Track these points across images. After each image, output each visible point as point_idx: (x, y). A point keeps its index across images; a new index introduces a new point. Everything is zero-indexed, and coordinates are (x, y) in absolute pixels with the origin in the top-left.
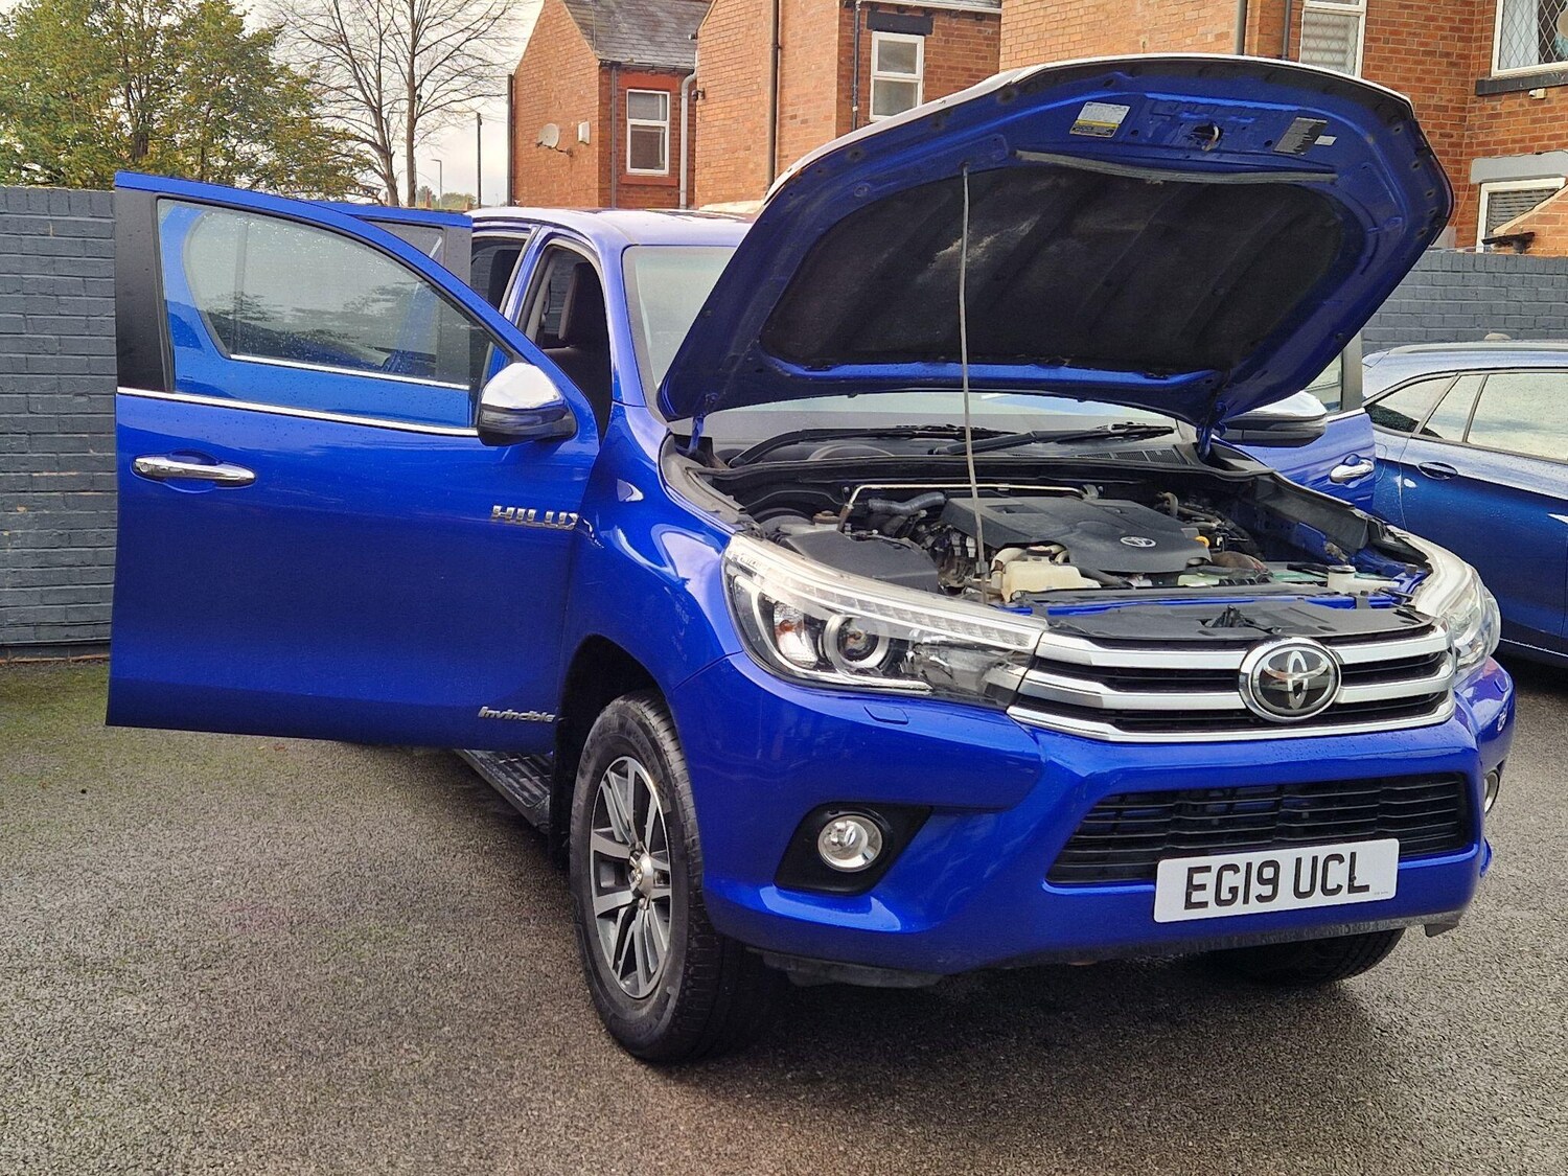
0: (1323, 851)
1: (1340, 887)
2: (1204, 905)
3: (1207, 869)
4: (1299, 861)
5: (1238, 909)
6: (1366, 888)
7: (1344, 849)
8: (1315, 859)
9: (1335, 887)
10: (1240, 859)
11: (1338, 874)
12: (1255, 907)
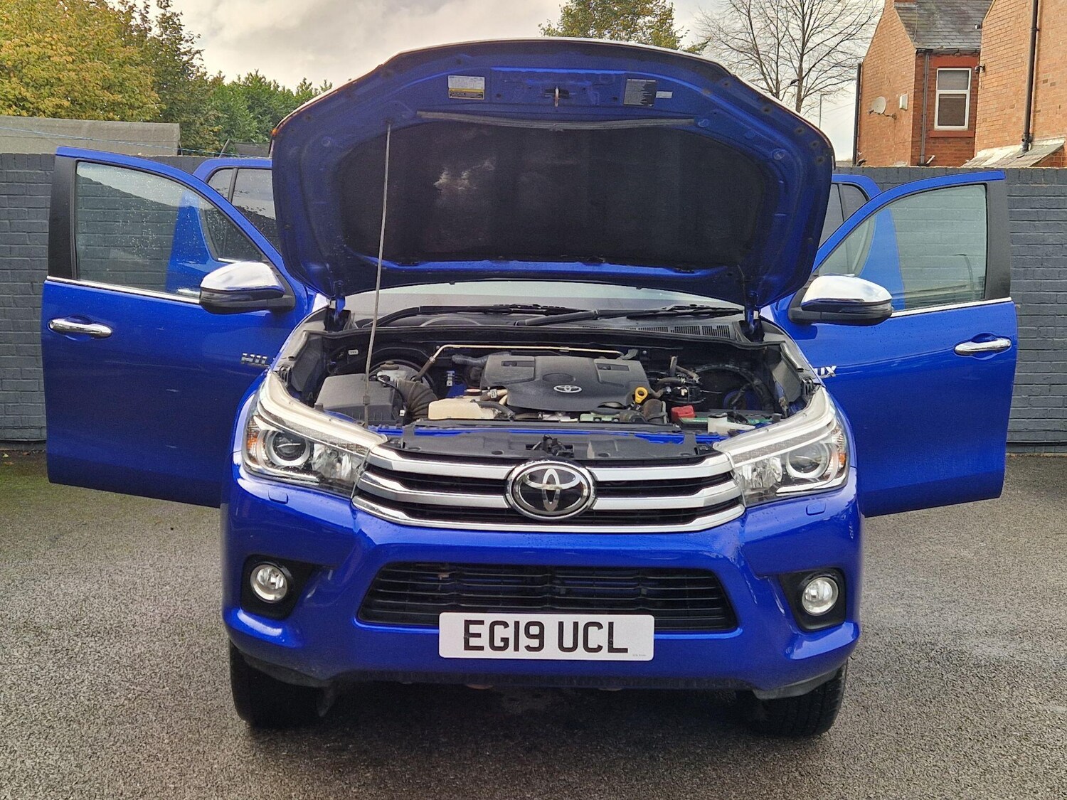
0: (583, 619)
1: (600, 648)
2: (481, 648)
3: (482, 622)
4: (561, 624)
5: (509, 654)
6: (625, 650)
7: (604, 619)
8: (576, 625)
9: (596, 647)
10: (510, 618)
11: (598, 637)
12: (523, 654)
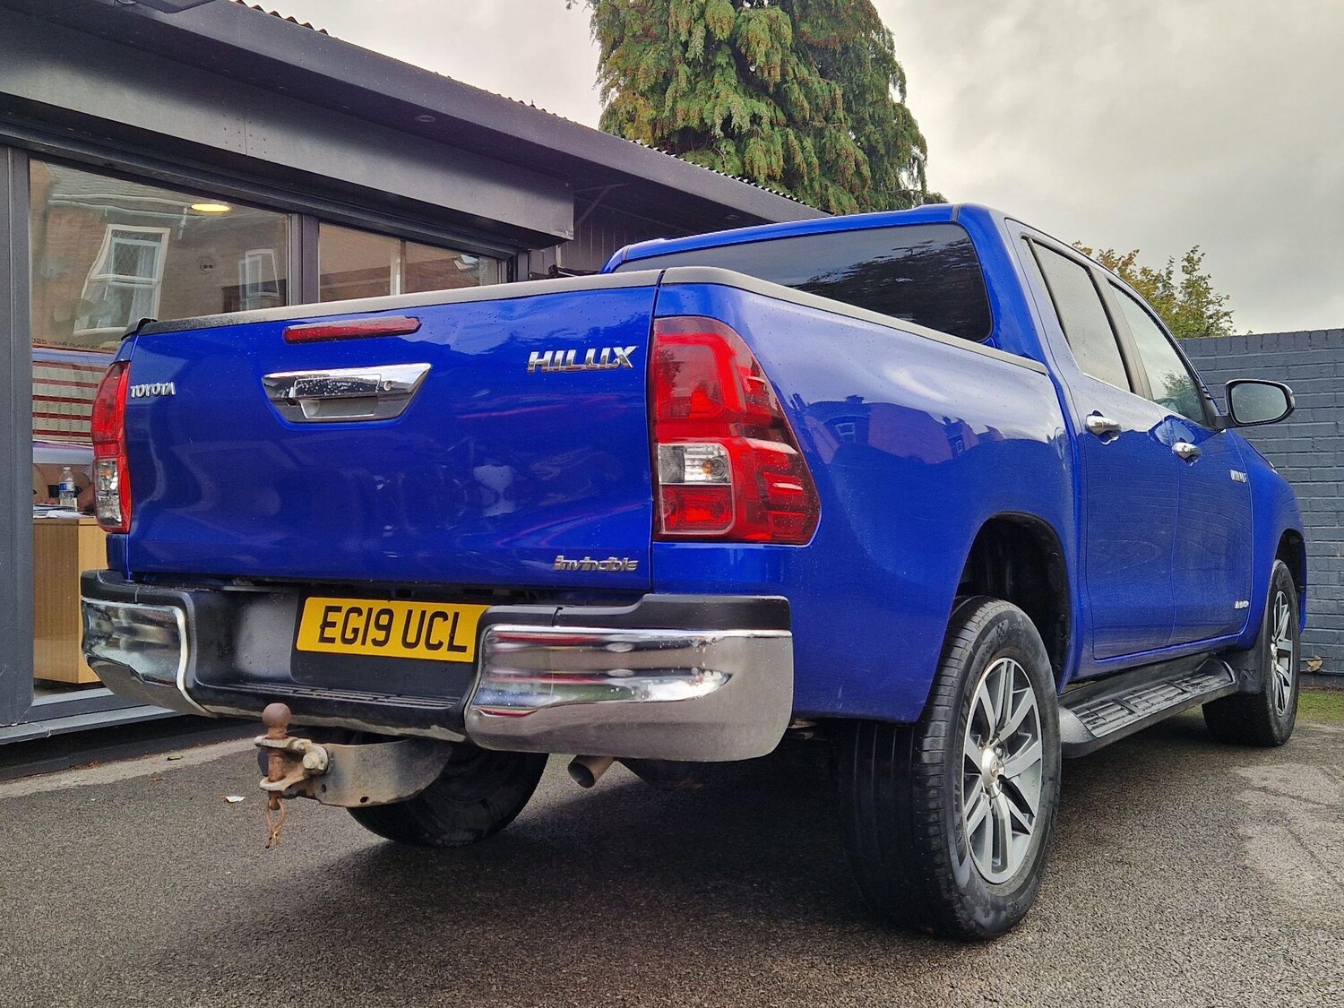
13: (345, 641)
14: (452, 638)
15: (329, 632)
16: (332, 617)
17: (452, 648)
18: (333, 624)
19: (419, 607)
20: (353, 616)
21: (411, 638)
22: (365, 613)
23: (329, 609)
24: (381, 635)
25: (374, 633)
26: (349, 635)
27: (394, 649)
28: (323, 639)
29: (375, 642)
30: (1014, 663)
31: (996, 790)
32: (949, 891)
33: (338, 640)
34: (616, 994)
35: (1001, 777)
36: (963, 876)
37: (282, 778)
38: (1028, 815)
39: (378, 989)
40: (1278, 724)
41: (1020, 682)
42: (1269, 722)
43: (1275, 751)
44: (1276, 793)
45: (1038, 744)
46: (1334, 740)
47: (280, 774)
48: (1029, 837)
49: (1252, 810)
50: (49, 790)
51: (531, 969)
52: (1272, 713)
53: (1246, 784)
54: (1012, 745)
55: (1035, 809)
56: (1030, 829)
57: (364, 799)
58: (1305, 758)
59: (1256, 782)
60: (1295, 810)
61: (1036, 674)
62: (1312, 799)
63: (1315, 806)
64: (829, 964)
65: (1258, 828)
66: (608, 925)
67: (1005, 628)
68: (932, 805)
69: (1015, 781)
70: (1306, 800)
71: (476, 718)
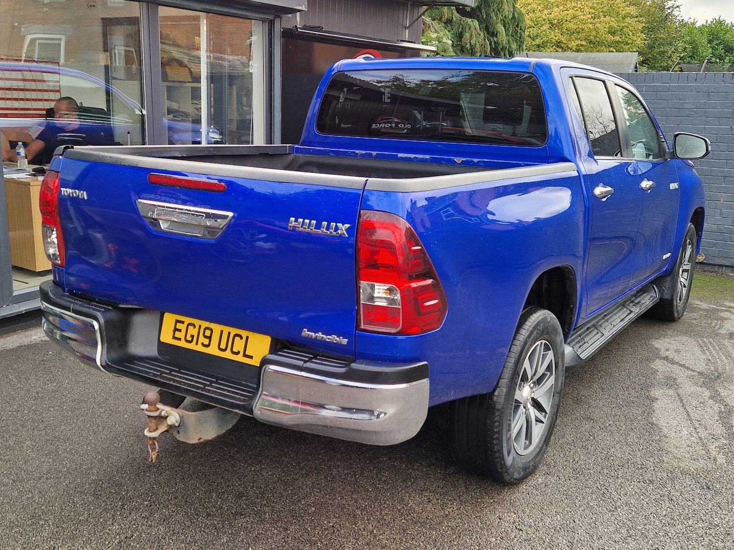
13: (187, 341)
14: (245, 351)
15: (177, 334)
16: (179, 326)
17: (245, 355)
18: (180, 330)
19: (226, 329)
20: (190, 327)
21: (223, 346)
22: (197, 327)
23: (177, 321)
24: (206, 342)
25: (202, 339)
26: (189, 338)
27: (213, 350)
28: (174, 338)
29: (203, 344)
30: (544, 341)
31: (529, 406)
32: (502, 469)
33: (183, 339)
34: (330, 522)
35: (533, 399)
36: (509, 461)
37: (157, 429)
38: (544, 413)
39: (208, 515)
40: (678, 311)
41: (547, 348)
42: (673, 312)
43: (675, 326)
44: (673, 362)
45: (553, 377)
46: (706, 316)
47: (155, 428)
48: (544, 425)
49: (660, 376)
50: (26, 344)
51: (286, 501)
52: (675, 307)
53: (656, 354)
54: (539, 382)
55: (548, 410)
56: (545, 421)
57: (199, 439)
58: (689, 332)
59: (663, 353)
60: (681, 375)
61: (555, 344)
62: (691, 367)
63: (692, 373)
64: (438, 500)
65: (661, 391)
66: (325, 465)
67: (541, 329)
68: (496, 430)
69: (539, 400)
70: (688, 368)
71: (259, 412)
